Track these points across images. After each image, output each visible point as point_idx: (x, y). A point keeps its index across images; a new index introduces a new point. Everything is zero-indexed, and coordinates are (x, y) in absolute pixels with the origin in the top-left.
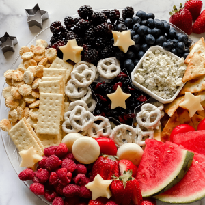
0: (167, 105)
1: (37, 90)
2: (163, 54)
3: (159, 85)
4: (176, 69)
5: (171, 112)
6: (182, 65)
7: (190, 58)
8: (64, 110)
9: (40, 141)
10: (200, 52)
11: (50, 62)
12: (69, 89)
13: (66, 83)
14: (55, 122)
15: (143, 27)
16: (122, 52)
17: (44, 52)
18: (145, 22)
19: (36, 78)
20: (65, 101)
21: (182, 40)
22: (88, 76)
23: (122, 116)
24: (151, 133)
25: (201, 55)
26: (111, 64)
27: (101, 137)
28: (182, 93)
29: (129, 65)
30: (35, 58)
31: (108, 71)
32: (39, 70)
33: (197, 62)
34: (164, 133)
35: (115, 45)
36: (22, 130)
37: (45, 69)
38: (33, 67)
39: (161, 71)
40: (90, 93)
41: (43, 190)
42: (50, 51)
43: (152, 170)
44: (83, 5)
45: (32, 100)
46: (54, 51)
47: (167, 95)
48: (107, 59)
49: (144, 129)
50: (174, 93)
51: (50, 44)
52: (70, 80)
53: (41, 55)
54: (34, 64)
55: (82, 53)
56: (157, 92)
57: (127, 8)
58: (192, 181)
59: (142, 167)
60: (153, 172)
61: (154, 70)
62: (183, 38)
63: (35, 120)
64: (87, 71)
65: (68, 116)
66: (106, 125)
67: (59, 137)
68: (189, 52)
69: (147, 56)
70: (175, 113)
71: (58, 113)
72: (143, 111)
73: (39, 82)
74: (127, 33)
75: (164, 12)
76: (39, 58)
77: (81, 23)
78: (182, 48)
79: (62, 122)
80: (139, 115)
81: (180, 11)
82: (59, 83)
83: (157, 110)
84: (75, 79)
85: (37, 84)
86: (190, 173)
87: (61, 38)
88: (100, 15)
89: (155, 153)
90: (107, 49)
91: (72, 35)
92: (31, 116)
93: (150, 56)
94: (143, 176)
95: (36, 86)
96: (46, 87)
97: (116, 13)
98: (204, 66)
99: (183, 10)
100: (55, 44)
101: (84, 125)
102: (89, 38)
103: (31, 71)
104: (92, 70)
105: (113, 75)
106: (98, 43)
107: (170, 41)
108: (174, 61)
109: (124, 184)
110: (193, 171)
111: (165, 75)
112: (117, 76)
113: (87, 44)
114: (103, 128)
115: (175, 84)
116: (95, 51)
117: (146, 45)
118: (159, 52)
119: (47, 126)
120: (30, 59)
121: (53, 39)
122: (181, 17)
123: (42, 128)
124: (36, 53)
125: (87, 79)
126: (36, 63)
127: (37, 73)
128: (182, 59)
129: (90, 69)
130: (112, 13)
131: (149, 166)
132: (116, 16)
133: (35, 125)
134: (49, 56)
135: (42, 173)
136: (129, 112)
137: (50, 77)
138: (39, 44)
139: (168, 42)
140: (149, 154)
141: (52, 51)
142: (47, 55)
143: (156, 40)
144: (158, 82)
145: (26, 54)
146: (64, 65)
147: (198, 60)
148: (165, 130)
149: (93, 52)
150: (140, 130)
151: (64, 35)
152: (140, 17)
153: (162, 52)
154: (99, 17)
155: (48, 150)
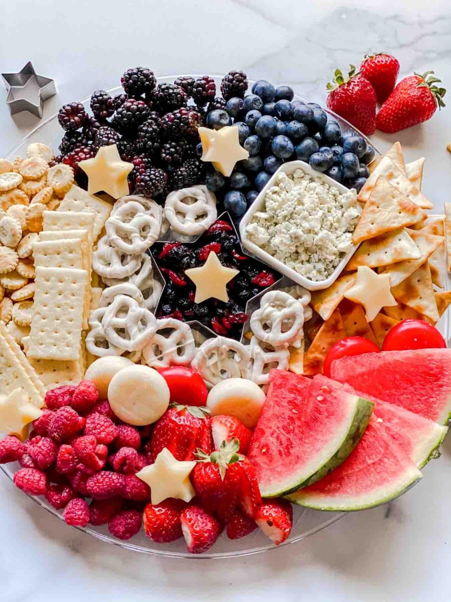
0: (318, 294)
1: (28, 261)
2: (312, 180)
3: (301, 250)
4: (339, 213)
5: (326, 310)
6: (353, 205)
7: (370, 189)
8: (90, 303)
9: (36, 376)
10: (391, 176)
11: (58, 196)
12: (101, 257)
13: (96, 243)
14: (69, 333)
15: (266, 119)
16: (221, 175)
17: (46, 173)
18: (271, 106)
19: (26, 232)
20: (92, 285)
21: (353, 149)
22: (144, 228)
23: (220, 318)
24: (283, 356)
25: (393, 182)
26: (196, 200)
27: (173, 364)
28: (351, 268)
29: (236, 204)
30: (24, 186)
31: (190, 218)
32: (33, 215)
33: (383, 198)
34: (311, 356)
35: (205, 158)
37: (47, 212)
38: (19, 207)
39: (305, 218)
40: (148, 267)
41: (42, 483)
42: (59, 171)
43: (284, 439)
44: (134, 67)
45: (18, 283)
46: (67, 172)
47: (319, 272)
48: (187, 191)
49: (268, 348)
50: (334, 267)
51: (59, 153)
52: (104, 238)
53: (38, 180)
54: (22, 201)
55: (132, 177)
56: (298, 265)
57: (233, 74)
58: (370, 462)
59: (263, 433)
60: (285, 443)
61: (290, 217)
62: (356, 143)
63: (25, 328)
64: (142, 217)
65: (100, 319)
66: (183, 337)
67: (79, 366)
68: (367, 176)
69: (277, 184)
70: (335, 311)
71: (77, 312)
72: (266, 307)
73: (33, 241)
74: (231, 132)
75: (315, 82)
76: (34, 186)
77: (128, 109)
78: (351, 167)
79: (86, 332)
80: (256, 316)
81: (349, 84)
82: (78, 244)
83: (297, 306)
84: (114, 236)
85: (30, 248)
86: (365, 446)
87: (84, 141)
88: (171, 91)
89: (290, 402)
90: (188, 168)
91: (108, 134)
92: (16, 319)
93: (281, 184)
94: (264, 451)
95: (26, 253)
96: (49, 254)
97: (207, 86)
98: (399, 208)
99: (356, 81)
100: (70, 155)
101: (134, 339)
102: (146, 143)
103: (16, 217)
104: (152, 215)
105: (200, 225)
106: (167, 155)
107: (326, 150)
108: (334, 195)
109: (220, 471)
110: (371, 440)
111: (314, 227)
112: (209, 228)
113: (141, 156)
114: (178, 344)
115: (336, 247)
116: (161, 172)
117: (273, 159)
118: (302, 175)
119: (52, 341)
120: (13, 189)
121: (66, 144)
122: (351, 97)
123: (41, 347)
124: (26, 175)
125: (141, 236)
126: (28, 200)
127: (28, 222)
128: (352, 191)
129: (149, 212)
130: (199, 85)
131: (277, 431)
132: (207, 91)
133: (25, 339)
134: (57, 182)
135: (40, 447)
136: (234, 310)
137: (58, 230)
138: (34, 155)
139: (322, 152)
140: (278, 404)
141: (63, 171)
142: (52, 180)
143: (295, 149)
144: (298, 244)
145: (5, 177)
146: (90, 204)
147: (388, 194)
148: (313, 350)
149: (154, 175)
150: (257, 349)
151: (90, 133)
152: (260, 96)
153: (308, 174)
154: (170, 94)
155: (53, 394)
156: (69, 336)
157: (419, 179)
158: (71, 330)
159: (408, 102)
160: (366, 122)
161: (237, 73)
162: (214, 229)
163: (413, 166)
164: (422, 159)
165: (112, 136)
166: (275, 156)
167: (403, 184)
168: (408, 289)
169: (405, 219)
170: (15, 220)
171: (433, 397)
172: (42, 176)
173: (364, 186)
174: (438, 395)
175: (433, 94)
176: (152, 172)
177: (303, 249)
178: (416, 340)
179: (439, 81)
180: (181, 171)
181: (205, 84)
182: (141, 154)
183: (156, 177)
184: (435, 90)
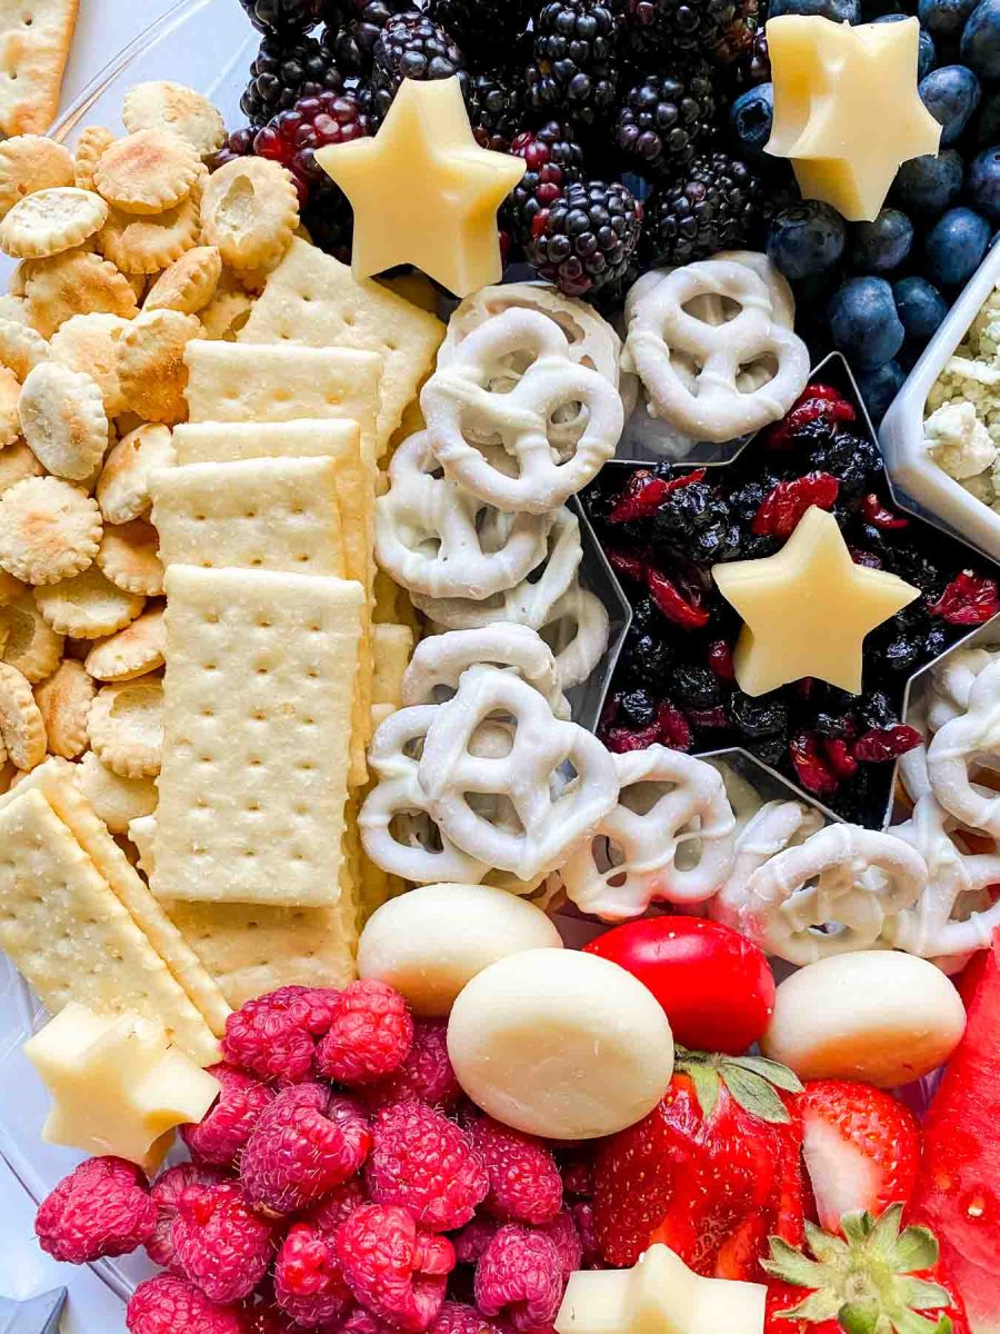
1: (140, 533)
8: (371, 687)
9: (186, 956)
11: (241, 281)
12: (405, 517)
13: (384, 463)
14: (301, 810)
17: (194, 195)
19: (121, 425)
20: (377, 618)
22: (566, 411)
26: (735, 309)
30: (117, 241)
31: (718, 373)
32: (144, 357)
36: (38, 863)
37: (202, 349)
38: (96, 325)
40: (570, 555)
42: (243, 185)
45: (98, 615)
46: (274, 183)
48: (705, 273)
51: (240, 123)
53: (165, 217)
54: (108, 298)
55: (512, 215)
59: (974, 1149)
63: (140, 782)
64: (558, 369)
65: (412, 747)
71: (327, 738)
76: (155, 241)
82: (326, 477)
84: (457, 448)
85: (141, 487)
87: (331, 75)
90: (711, 184)
91: (424, 38)
92: (106, 753)
94: (975, 1211)
95: (128, 505)
96: (217, 516)
100: (283, 120)
101: (539, 842)
102: (568, 76)
103: (83, 367)
104: (587, 361)
105: (760, 403)
106: (642, 130)
112: (788, 414)
113: (546, 132)
114: (676, 834)
116: (624, 196)
119: (241, 840)
120: (71, 253)
121: (266, 82)
123: (199, 861)
124: (121, 197)
125: (553, 444)
126: (131, 295)
127: (129, 384)
129: (578, 349)
133: (139, 827)
134: (235, 228)
135: (211, 1247)
136: (874, 713)
137: (246, 418)
138: (147, 123)
141: (258, 183)
142: (217, 220)
145: (41, 205)
146: (360, 314)
149: (604, 204)
150: (945, 849)
151: (353, 45)
155: (252, 1035)
156: (299, 820)
158: (309, 800)
162: (805, 419)
165: (440, 48)
170: (78, 378)
172: (181, 205)
176: (595, 195)
180: (689, 197)
182: (543, 126)
183: (612, 213)
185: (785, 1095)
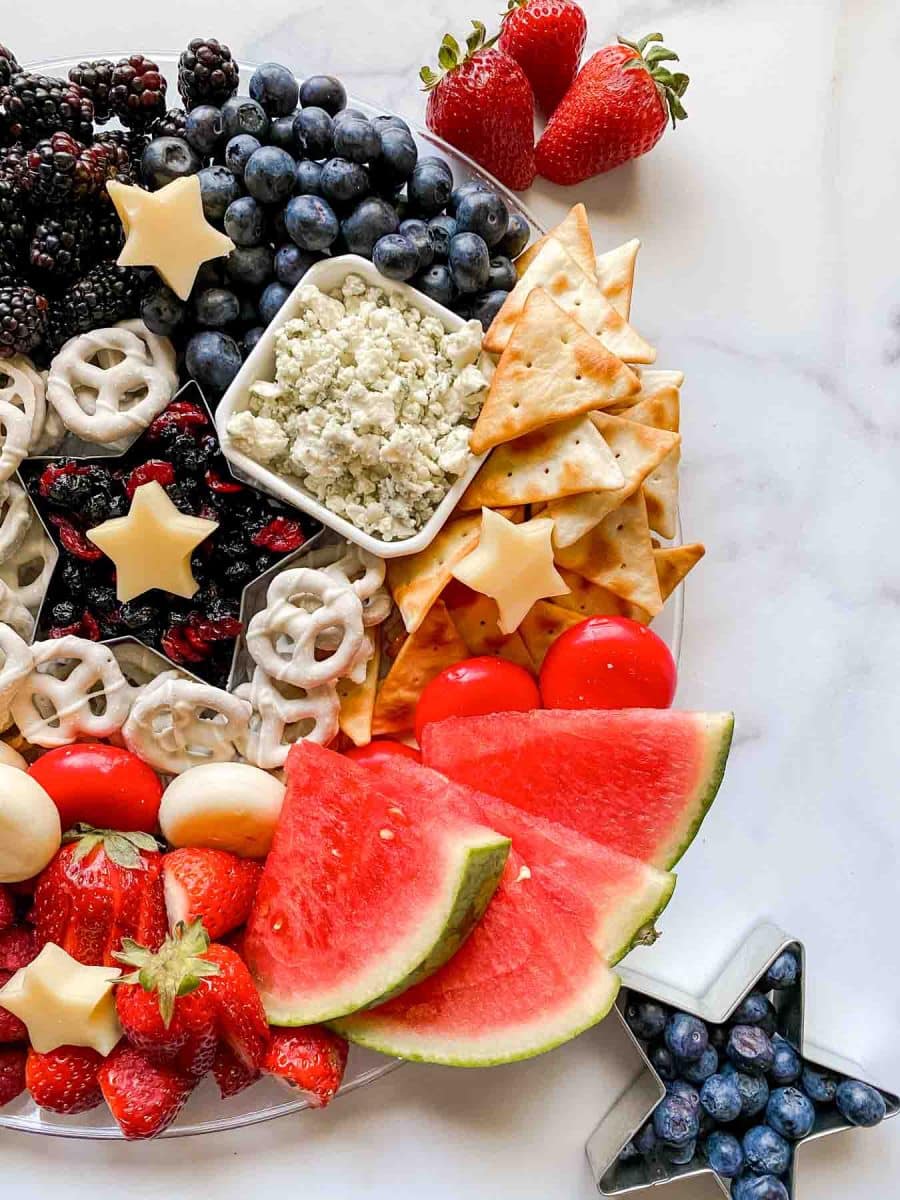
0: (398, 570)
2: (384, 301)
3: (356, 471)
4: (443, 379)
5: (416, 604)
6: (473, 359)
7: (511, 319)
10: (561, 286)
16: (172, 296)
18: (287, 125)
21: (475, 224)
23: (182, 633)
24: (323, 709)
25: (566, 302)
26: (123, 357)
27: (82, 739)
28: (472, 505)
29: (210, 364)
31: (106, 400)
33: (541, 343)
34: (389, 697)
35: (129, 257)
39: (356, 399)
43: (315, 910)
47: (399, 519)
48: (99, 337)
50: (435, 506)
56: (351, 506)
57: (194, 47)
58: (501, 969)
59: (275, 887)
60: (318, 920)
61: (328, 393)
62: (482, 209)
68: (509, 285)
69: (300, 313)
70: (435, 607)
72: (277, 610)
78: (471, 265)
80: (258, 624)
81: (468, 66)
86: (491, 935)
88: (41, 93)
89: (326, 831)
90: (99, 281)
93: (309, 314)
94: (277, 927)
97: (136, 79)
98: (575, 366)
99: (484, 59)
104: (16, 398)
105: (129, 418)
106: (41, 253)
107: (413, 227)
108: (433, 337)
109: (162, 1005)
110: (504, 922)
111: (380, 420)
112: (151, 424)
114: (91, 691)
115: (436, 461)
116: (27, 295)
117: (293, 253)
118: (362, 288)
122: (472, 97)
128: (472, 328)
130: (122, 79)
131: (301, 889)
132: (139, 93)
136: (211, 610)
139: (404, 234)
140: (304, 829)
143: (340, 228)
144: (347, 459)
147: (550, 334)
148: (394, 684)
150: (266, 696)
152: (259, 101)
153: (375, 287)
154: (40, 101)
157: (626, 292)
159: (603, 110)
160: (512, 159)
161: (202, 45)
162: (161, 426)
163: (613, 261)
164: (634, 243)
166: (295, 246)
167: (591, 306)
168: (598, 548)
169: (589, 392)
171: (643, 814)
173: (500, 314)
174: (655, 810)
175: (660, 87)
177: (360, 469)
178: (610, 666)
179: (673, 57)
180: (81, 290)
181: (133, 75)
183: (14, 307)
184: (663, 78)
185: (143, 852)
